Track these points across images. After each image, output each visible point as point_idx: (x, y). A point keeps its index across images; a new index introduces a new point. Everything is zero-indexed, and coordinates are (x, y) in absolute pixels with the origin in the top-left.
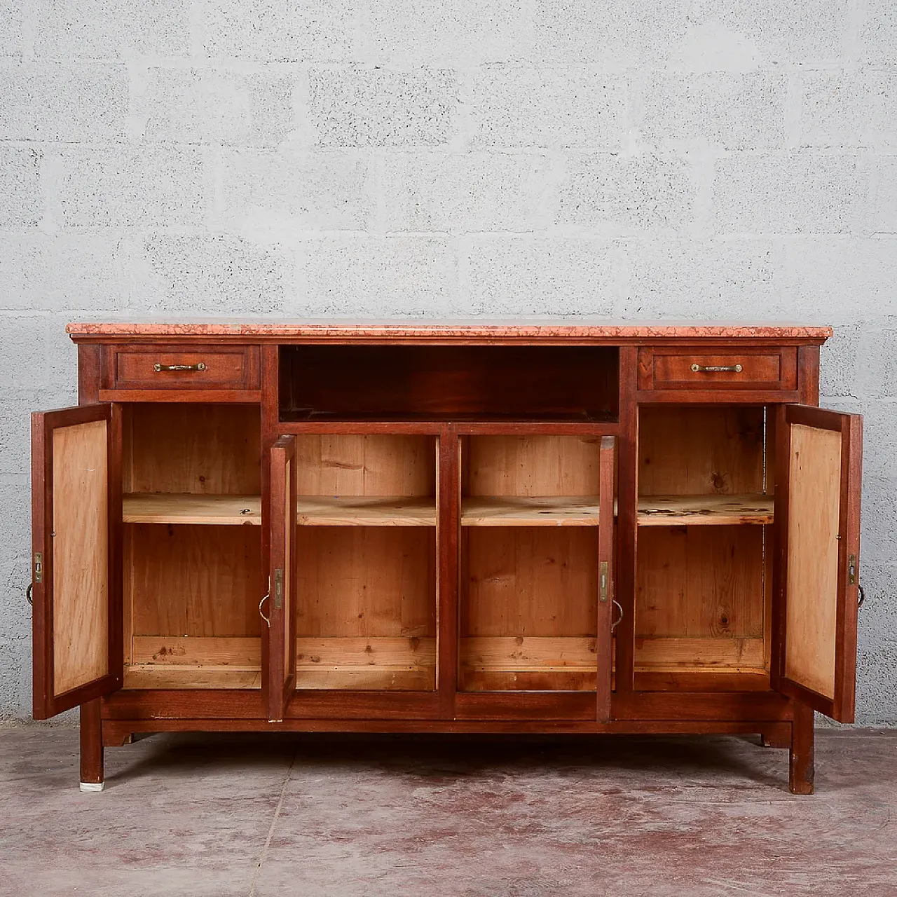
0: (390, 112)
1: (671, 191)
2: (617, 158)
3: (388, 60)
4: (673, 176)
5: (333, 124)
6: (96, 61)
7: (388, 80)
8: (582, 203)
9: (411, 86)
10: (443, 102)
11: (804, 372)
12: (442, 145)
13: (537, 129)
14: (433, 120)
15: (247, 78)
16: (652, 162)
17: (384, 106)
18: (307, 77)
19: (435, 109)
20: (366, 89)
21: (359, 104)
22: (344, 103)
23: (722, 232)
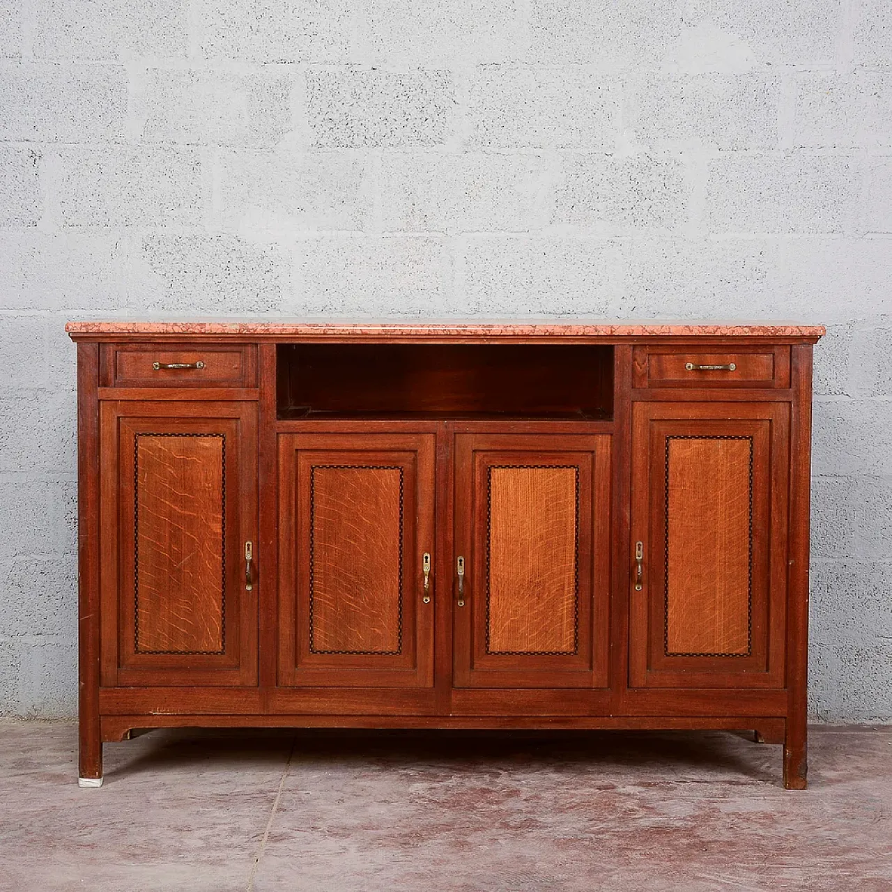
0: (386, 113)
1: (665, 191)
2: (611, 159)
3: (384, 61)
4: (667, 177)
5: (330, 125)
6: (94, 62)
7: (384, 82)
8: (577, 203)
9: (407, 87)
10: (439, 103)
11: (797, 371)
12: (438, 145)
13: (532, 130)
14: (429, 121)
15: (245, 79)
16: (646, 162)
17: (380, 107)
18: (304, 78)
19: (431, 109)
20: (363, 90)
21: (355, 105)
22: (340, 104)
23: (716, 231)
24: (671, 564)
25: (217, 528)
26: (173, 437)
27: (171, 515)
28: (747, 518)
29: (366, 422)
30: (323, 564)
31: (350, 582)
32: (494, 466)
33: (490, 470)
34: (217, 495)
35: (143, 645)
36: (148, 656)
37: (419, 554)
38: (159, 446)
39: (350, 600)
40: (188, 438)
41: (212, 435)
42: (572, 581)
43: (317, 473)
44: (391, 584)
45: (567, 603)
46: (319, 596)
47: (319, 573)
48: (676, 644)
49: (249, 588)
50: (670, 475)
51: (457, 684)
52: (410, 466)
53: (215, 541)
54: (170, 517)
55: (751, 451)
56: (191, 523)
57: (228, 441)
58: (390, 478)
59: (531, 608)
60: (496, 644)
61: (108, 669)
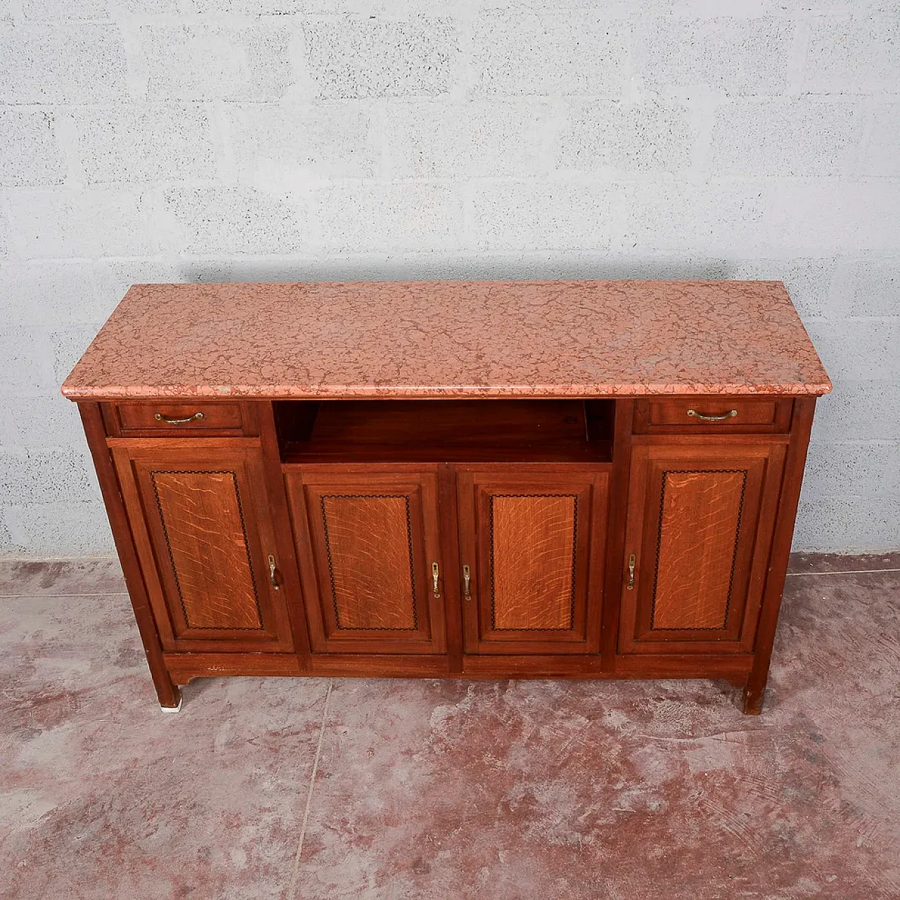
0: (389, 62)
1: (670, 137)
2: (618, 106)
3: (384, 9)
4: (673, 123)
5: (333, 76)
6: (87, 22)
7: (384, 30)
8: (583, 149)
9: (408, 36)
10: (441, 51)
11: (798, 418)
12: (443, 94)
13: (538, 78)
14: (433, 69)
15: (241, 33)
16: (652, 109)
17: (382, 56)
18: (302, 30)
19: (434, 58)
20: (363, 41)
21: (356, 56)
22: (340, 55)
23: (717, 175)
24: (660, 567)
25: (241, 543)
26: (186, 474)
27: (197, 533)
28: (734, 534)
29: (368, 464)
30: (341, 569)
31: (366, 581)
32: (495, 495)
33: (492, 498)
34: (236, 519)
35: (192, 623)
36: (198, 631)
37: (428, 563)
38: (175, 480)
39: (369, 594)
40: (200, 474)
41: (223, 472)
42: (570, 581)
43: (326, 500)
44: (404, 582)
45: (565, 595)
46: (339, 590)
47: (338, 575)
48: (661, 621)
49: (277, 588)
50: (665, 502)
51: (468, 651)
52: (415, 495)
53: (241, 553)
54: (196, 535)
55: (744, 481)
56: (216, 540)
57: (240, 478)
58: (397, 504)
59: (532, 599)
60: (500, 623)
61: (167, 640)
